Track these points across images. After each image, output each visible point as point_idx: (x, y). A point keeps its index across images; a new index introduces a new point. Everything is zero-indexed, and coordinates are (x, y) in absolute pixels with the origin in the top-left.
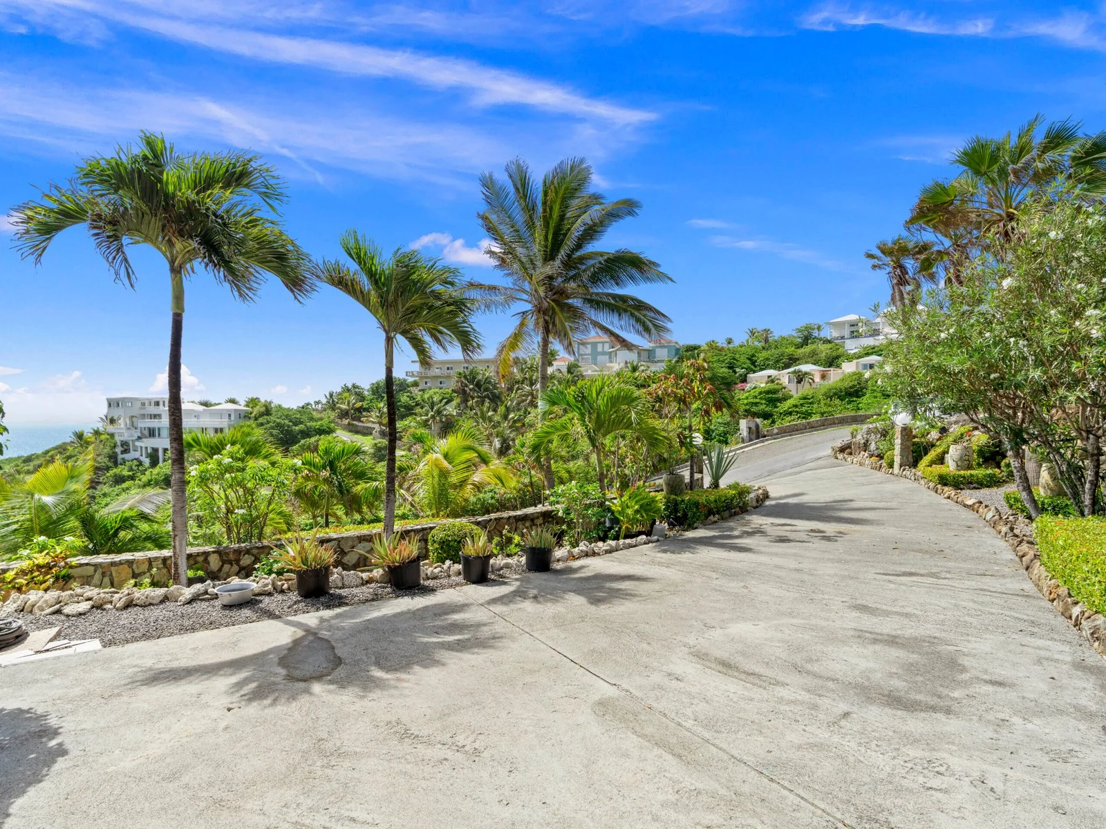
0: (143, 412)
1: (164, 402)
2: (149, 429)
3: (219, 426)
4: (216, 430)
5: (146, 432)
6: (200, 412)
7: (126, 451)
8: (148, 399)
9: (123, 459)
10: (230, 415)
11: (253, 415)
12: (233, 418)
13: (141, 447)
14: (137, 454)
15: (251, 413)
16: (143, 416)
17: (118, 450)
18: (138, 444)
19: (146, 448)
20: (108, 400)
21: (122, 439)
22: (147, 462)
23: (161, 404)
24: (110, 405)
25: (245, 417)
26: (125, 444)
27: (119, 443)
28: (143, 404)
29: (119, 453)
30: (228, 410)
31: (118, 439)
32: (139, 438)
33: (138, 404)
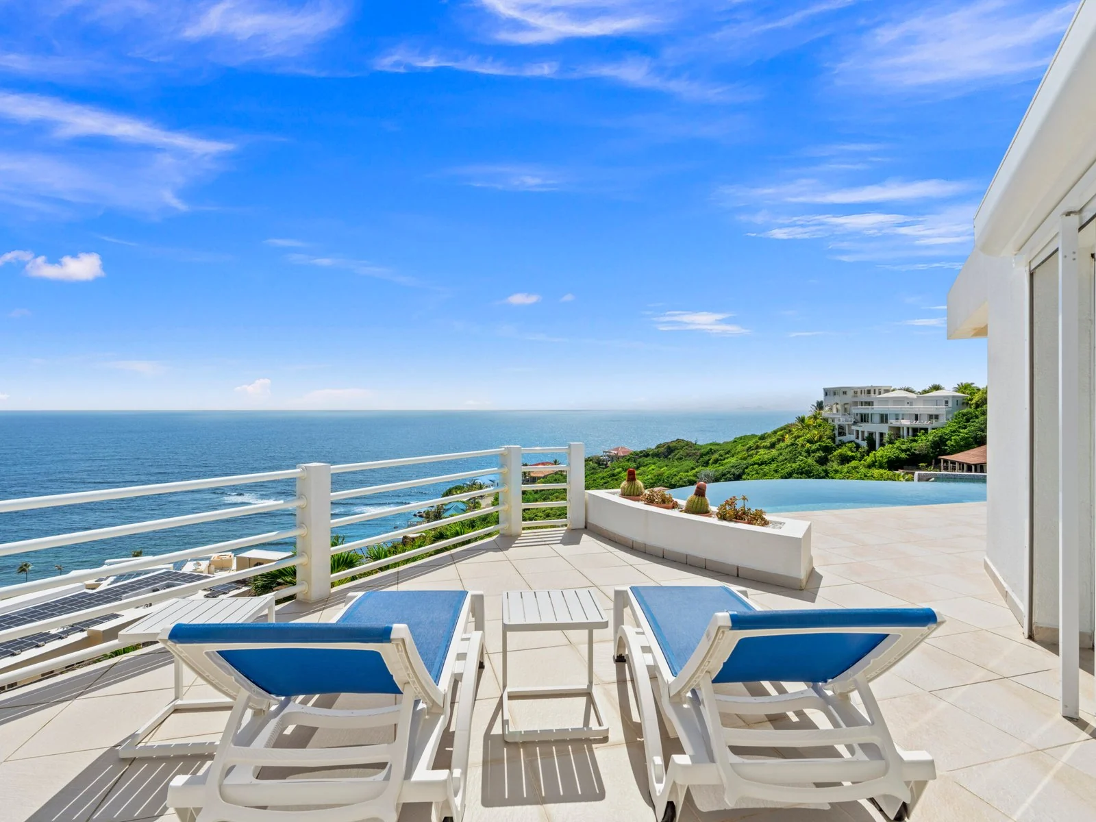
0: (856, 400)
1: (875, 390)
2: (861, 415)
3: (933, 412)
4: (931, 417)
5: (859, 418)
6: (913, 399)
7: (842, 434)
8: (859, 388)
9: (840, 440)
10: (947, 402)
11: (974, 401)
12: (950, 404)
13: (858, 432)
14: (853, 437)
15: (971, 400)
16: (856, 403)
17: (836, 432)
18: (855, 428)
19: (863, 432)
20: (824, 389)
21: (839, 423)
22: (864, 444)
23: (872, 392)
24: (826, 394)
25: (963, 403)
26: (841, 427)
27: (837, 427)
28: (856, 393)
29: (837, 435)
30: (945, 397)
31: (836, 423)
32: (855, 423)
33: (850, 393)
